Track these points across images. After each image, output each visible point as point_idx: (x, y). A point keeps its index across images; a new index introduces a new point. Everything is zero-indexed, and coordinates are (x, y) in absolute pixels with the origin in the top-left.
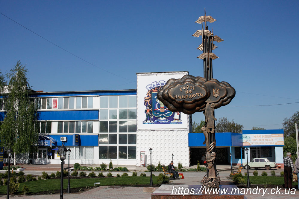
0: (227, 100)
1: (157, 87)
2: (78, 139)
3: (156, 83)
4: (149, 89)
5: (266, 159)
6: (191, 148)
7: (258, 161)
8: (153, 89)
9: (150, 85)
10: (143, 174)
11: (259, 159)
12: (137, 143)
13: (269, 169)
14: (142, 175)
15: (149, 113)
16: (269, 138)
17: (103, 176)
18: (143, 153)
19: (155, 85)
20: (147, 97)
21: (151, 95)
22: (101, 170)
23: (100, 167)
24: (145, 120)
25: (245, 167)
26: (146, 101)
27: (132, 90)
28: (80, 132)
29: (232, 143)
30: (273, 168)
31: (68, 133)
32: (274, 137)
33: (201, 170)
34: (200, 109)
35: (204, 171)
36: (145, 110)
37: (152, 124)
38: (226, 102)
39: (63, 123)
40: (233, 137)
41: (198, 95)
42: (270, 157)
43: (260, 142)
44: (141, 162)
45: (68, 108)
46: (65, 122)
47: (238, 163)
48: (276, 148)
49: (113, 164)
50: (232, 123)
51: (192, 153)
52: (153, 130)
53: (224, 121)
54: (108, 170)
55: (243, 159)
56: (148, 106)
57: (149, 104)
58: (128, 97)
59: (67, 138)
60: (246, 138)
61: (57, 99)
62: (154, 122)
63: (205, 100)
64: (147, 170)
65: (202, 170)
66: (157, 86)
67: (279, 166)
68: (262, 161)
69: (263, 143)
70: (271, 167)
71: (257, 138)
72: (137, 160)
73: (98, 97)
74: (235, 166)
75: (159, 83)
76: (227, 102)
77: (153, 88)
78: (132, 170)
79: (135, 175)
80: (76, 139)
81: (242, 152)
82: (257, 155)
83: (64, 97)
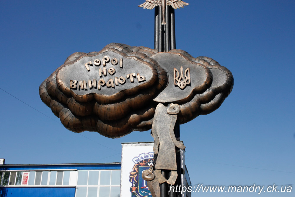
0: (211, 97)
1: (146, 160)
3: (144, 155)
4: (136, 162)
8: (140, 162)
9: (137, 157)
15: (134, 191)
19: (143, 157)
20: (133, 172)
21: (138, 170)
26: (132, 176)
27: (116, 163)
34: (140, 122)
36: (131, 188)
38: (210, 103)
41: (132, 79)
45: (40, 184)
56: (134, 182)
58: (111, 172)
61: (29, 173)
63: (153, 93)
66: (145, 158)
73: (76, 172)
75: (148, 155)
76: (212, 102)
77: (141, 160)
83: (37, 171)
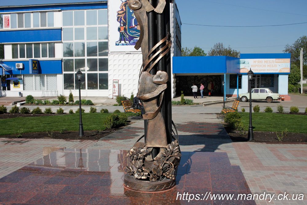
2: (36, 65)
4: (124, 1)
5: (267, 90)
6: (177, 75)
7: (258, 92)
10: (103, 110)
11: (259, 89)
12: (109, 69)
13: (271, 102)
14: (103, 112)
15: (123, 31)
16: (272, 64)
17: (51, 113)
18: (116, 82)
20: (121, 11)
21: (126, 9)
22: (58, 104)
23: (57, 100)
24: (118, 40)
25: (241, 99)
26: (120, 16)
27: (102, 2)
28: (39, 57)
29: (226, 69)
30: (275, 101)
31: (25, 59)
32: (278, 62)
33: (185, 103)
35: (190, 104)
36: (119, 28)
37: (127, 45)
39: (19, 45)
40: (228, 62)
42: (272, 87)
43: (261, 68)
44: (113, 93)
45: (23, 27)
46: (20, 44)
47: (234, 94)
48: (280, 76)
49: (74, 95)
50: (228, 49)
51: (178, 81)
52: (129, 54)
53: (220, 47)
54: (67, 103)
55: (239, 89)
56: (122, 22)
57: (123, 20)
59: (23, 65)
60: (244, 63)
61: (9, 15)
62: (129, 42)
64: (117, 103)
65: (188, 104)
67: (282, 97)
68: (262, 91)
69: (265, 70)
70: (274, 98)
71: (258, 64)
72: (109, 91)
73: (60, 12)
74: (230, 98)
78: (98, 104)
79: (93, 111)
80: (34, 65)
81: (239, 80)
82: (256, 84)
83: (18, 13)
